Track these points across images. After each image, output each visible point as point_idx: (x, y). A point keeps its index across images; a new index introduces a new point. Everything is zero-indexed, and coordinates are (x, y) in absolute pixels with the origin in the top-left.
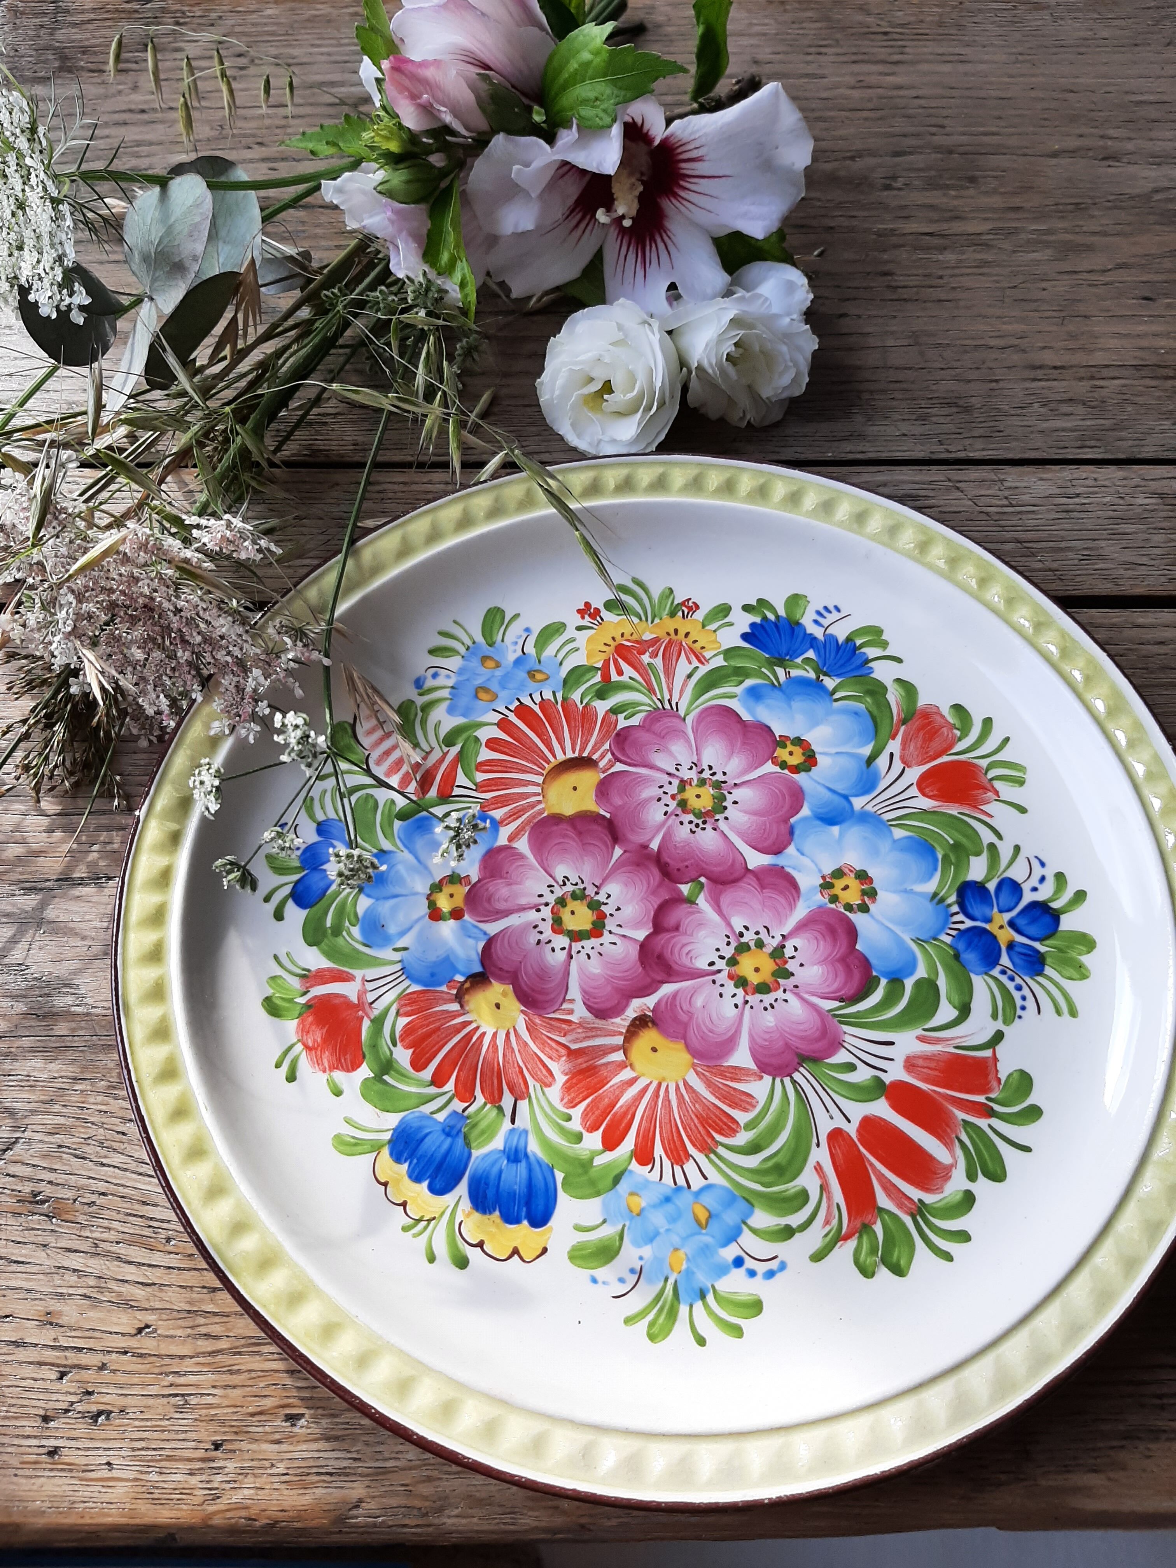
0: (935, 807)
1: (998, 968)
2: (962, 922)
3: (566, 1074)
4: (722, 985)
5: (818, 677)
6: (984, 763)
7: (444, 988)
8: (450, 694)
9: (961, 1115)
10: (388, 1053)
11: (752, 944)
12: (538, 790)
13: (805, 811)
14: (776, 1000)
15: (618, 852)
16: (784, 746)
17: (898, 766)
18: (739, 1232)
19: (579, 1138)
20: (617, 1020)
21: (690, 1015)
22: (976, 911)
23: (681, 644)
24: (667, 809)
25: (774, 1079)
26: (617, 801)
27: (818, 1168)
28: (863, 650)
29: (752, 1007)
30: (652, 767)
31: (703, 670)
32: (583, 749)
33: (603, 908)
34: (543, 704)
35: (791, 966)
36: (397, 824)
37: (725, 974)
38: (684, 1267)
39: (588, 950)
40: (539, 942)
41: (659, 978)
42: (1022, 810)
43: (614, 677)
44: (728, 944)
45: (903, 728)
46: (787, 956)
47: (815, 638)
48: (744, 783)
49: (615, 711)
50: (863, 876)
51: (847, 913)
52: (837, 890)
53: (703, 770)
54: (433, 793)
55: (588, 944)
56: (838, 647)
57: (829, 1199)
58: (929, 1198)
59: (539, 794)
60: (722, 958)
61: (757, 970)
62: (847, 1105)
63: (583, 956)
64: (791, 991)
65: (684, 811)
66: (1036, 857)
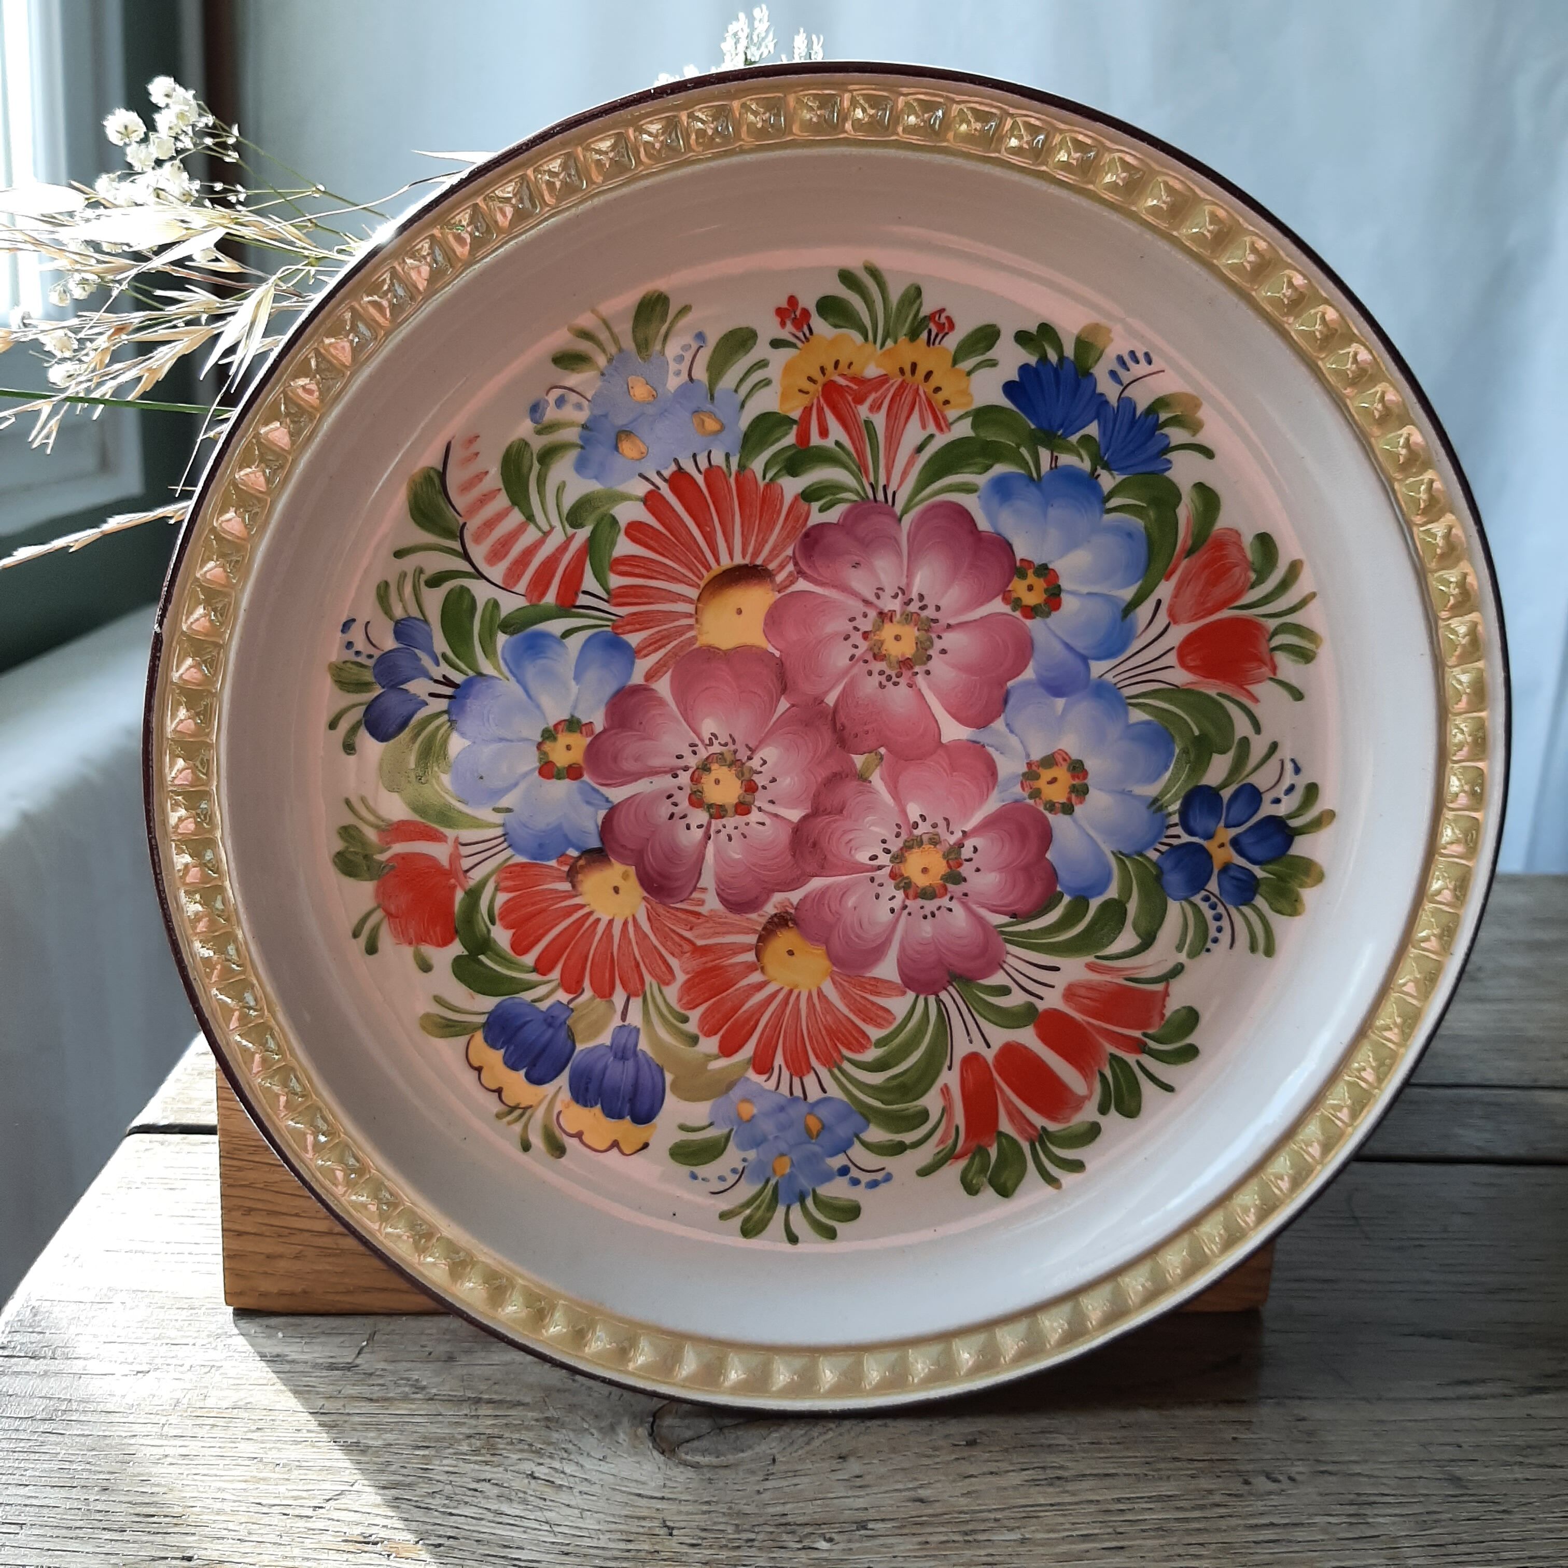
0: (1192, 683)
1: (1203, 893)
2: (1178, 837)
3: (688, 973)
4: (881, 885)
5: (1094, 470)
6: (1272, 624)
7: (553, 863)
8: (581, 437)
9: (1111, 1049)
10: (484, 929)
11: (925, 838)
12: (690, 608)
13: (1029, 674)
14: (939, 908)
15: (783, 705)
16: (1023, 576)
17: (1162, 619)
18: (850, 1144)
19: (693, 1040)
20: (754, 916)
21: (838, 916)
22: (1198, 823)
23: (918, 389)
24: (854, 651)
25: (917, 997)
26: (793, 634)
27: (946, 1091)
28: (1166, 430)
29: (910, 914)
30: (845, 588)
31: (941, 441)
32: (756, 554)
33: (755, 778)
34: (711, 473)
35: (966, 870)
36: (502, 639)
37: (886, 871)
38: (788, 1170)
39: (730, 830)
40: (672, 816)
41: (811, 869)
42: (1298, 695)
43: (815, 440)
44: (898, 835)
45: (1185, 563)
46: (964, 856)
47: (1107, 402)
48: (961, 625)
49: (808, 495)
50: (1077, 768)
51: (1046, 813)
52: (1041, 784)
53: (911, 600)
54: (550, 598)
55: (731, 821)
56: (1133, 421)
57: (950, 1120)
59: (689, 616)
60: (887, 851)
61: (925, 870)
62: (990, 1029)
63: (723, 836)
64: (959, 899)
65: (875, 657)
66: (1293, 760)
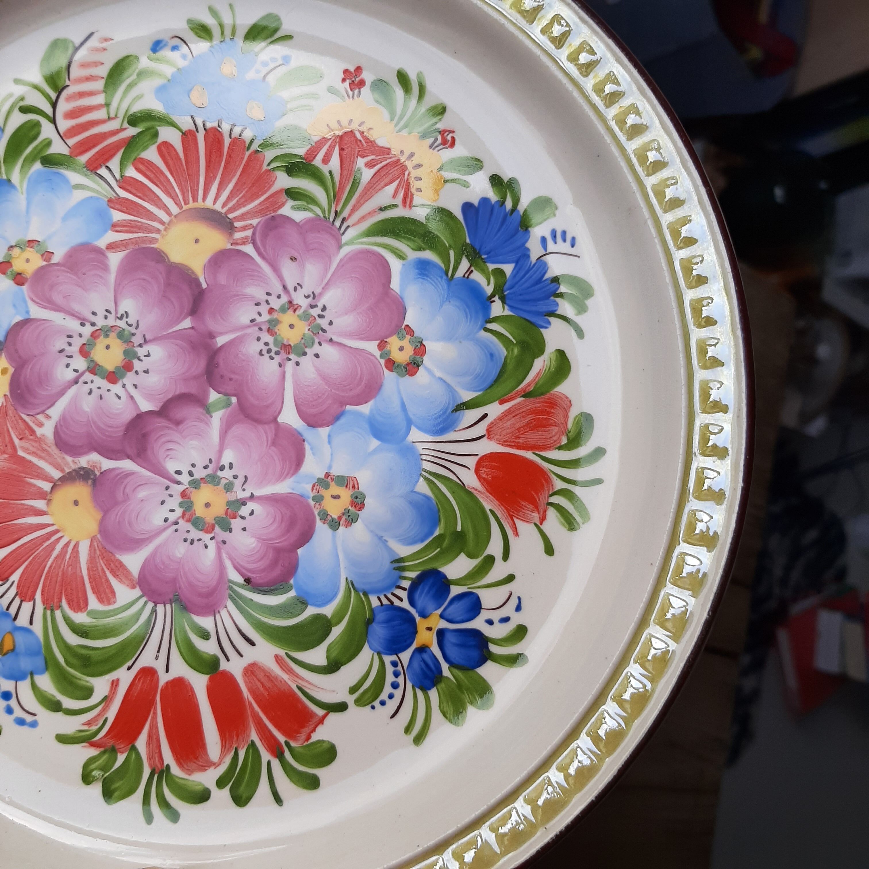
0: (476, 490)
1: (394, 658)
4: (171, 496)
5: (493, 295)
6: (559, 485)
8: (173, 75)
9: (254, 736)
11: (223, 482)
12: (166, 219)
13: (365, 409)
14: (199, 540)
15: (187, 323)
16: (402, 337)
17: (481, 429)
20: (69, 459)
21: (127, 498)
22: (421, 599)
23: (404, 172)
24: (257, 317)
25: (141, 597)
26: (222, 279)
27: (115, 684)
28: (558, 300)
29: (176, 530)
30: (276, 270)
31: (400, 212)
32: (232, 210)
33: (135, 362)
34: (237, 142)
35: (236, 524)
36: (37, 166)
37: (181, 488)
39: (94, 386)
40: (62, 351)
41: (130, 452)
42: (549, 551)
43: (318, 161)
44: (206, 467)
45: (520, 400)
46: (241, 513)
47: (528, 257)
48: (339, 344)
49: (290, 193)
50: (359, 500)
51: (318, 518)
52: (327, 494)
53: (316, 306)
54: (84, 158)
55: (99, 381)
56: (540, 280)
57: (104, 710)
58: (176, 770)
59: (162, 223)
60: (191, 474)
61: (207, 505)
62: (176, 659)
63: (87, 388)
64: (217, 543)
65: (269, 330)
66: (519, 598)
